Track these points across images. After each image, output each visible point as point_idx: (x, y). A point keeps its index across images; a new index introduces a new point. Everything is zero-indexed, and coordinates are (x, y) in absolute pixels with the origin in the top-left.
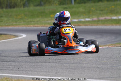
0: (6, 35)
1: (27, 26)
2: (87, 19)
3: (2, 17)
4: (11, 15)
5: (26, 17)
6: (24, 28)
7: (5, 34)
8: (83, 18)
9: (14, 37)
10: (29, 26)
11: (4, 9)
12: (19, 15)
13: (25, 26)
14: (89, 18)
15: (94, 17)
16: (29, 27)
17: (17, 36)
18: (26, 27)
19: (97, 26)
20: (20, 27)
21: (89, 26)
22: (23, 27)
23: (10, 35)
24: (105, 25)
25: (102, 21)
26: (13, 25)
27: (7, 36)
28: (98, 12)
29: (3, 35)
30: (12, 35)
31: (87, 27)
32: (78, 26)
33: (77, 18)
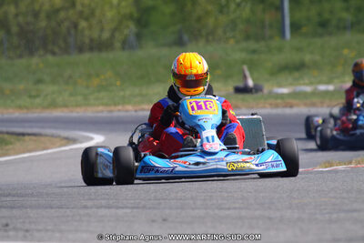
1: (113, 108)
2: (322, 87)
3: (39, 81)
4: (70, 77)
5: (118, 83)
6: (105, 114)
7: (34, 135)
8: (311, 84)
9: (64, 142)
10: (120, 107)
12: (98, 76)
13: (109, 108)
14: (329, 82)
15: (346, 79)
16: (119, 110)
17: (74, 141)
18: (111, 111)
21: (322, 107)
22: (102, 111)
23: (53, 136)
26: (66, 106)
27: (42, 139)
29: (27, 138)
30: (59, 136)
32: (286, 106)
33: (291, 84)
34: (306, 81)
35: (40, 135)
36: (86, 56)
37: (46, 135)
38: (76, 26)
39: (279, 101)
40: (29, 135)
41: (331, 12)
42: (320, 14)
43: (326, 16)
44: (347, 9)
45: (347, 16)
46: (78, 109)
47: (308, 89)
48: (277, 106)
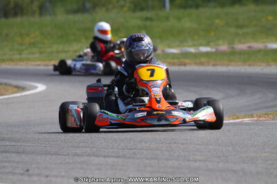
1: (48, 63)
2: (204, 49)
4: (7, 35)
5: (46, 41)
6: (42, 68)
8: (194, 46)
9: (15, 90)
12: (28, 35)
13: (45, 63)
14: (207, 45)
15: (220, 42)
17: (23, 89)
19: (228, 65)
20: (31, 66)
21: (208, 65)
22: (39, 65)
23: (6, 84)
25: (242, 53)
26: (12, 60)
28: (232, 30)
30: (11, 85)
31: (202, 69)
32: (180, 65)
33: (178, 46)
34: (190, 44)
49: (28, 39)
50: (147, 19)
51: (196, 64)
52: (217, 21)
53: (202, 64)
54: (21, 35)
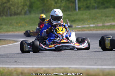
0: (5, 41)
2: (92, 25)
4: (11, 23)
5: (27, 25)
8: (88, 24)
9: (14, 42)
11: (4, 17)
14: (94, 23)
15: (99, 23)
17: (17, 41)
19: (102, 31)
21: (94, 31)
23: (10, 40)
24: (111, 30)
25: (107, 26)
26: (12, 31)
27: (7, 41)
28: (104, 18)
29: (2, 41)
30: (12, 40)
31: (91, 32)
32: (82, 31)
33: (81, 25)
34: (86, 24)
35: (6, 40)
36: (16, 17)
37: (8, 40)
38: (10, 8)
39: (80, 29)
40: (2, 40)
41: (90, 3)
42: (87, 4)
43: (88, 5)
44: (95, 3)
45: (95, 5)
46: (16, 32)
47: (87, 26)
48: (79, 31)
49: (19, 24)
50: (69, 15)
51: (89, 30)
52: (98, 15)
53: (91, 30)
54: (17, 23)
